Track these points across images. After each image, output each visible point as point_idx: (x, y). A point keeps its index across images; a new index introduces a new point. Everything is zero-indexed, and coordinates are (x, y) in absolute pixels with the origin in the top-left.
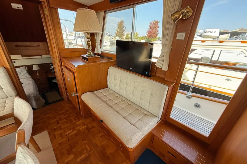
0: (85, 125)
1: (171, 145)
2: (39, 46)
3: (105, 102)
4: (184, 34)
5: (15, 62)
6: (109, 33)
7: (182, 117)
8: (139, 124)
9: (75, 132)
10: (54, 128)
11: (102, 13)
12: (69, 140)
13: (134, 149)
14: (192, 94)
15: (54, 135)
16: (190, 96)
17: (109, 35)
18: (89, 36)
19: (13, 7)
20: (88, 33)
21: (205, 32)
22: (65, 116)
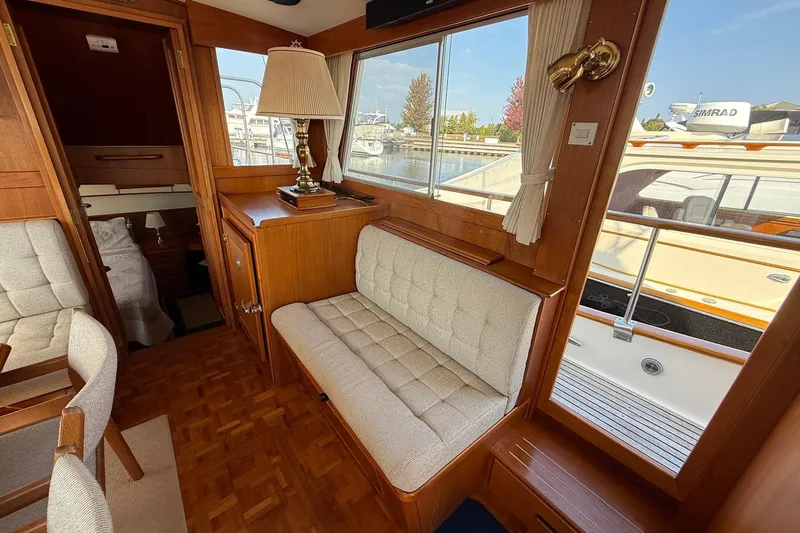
0: (278, 407)
1: (545, 493)
2: (161, 156)
3: (341, 338)
4: (593, 127)
5: (89, 206)
6: (380, 115)
7: (597, 402)
8: (440, 417)
9: (248, 426)
10: (188, 409)
11: (346, 59)
12: (227, 449)
13: (416, 496)
14: (633, 324)
15: (185, 431)
16: (627, 333)
17: (383, 122)
18: (304, 129)
19: (91, 48)
20: (300, 122)
21: (697, 113)
22: (223, 375)
